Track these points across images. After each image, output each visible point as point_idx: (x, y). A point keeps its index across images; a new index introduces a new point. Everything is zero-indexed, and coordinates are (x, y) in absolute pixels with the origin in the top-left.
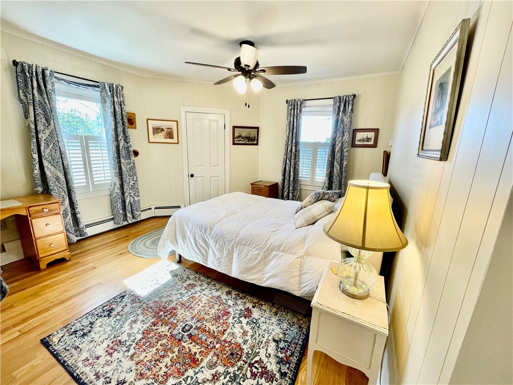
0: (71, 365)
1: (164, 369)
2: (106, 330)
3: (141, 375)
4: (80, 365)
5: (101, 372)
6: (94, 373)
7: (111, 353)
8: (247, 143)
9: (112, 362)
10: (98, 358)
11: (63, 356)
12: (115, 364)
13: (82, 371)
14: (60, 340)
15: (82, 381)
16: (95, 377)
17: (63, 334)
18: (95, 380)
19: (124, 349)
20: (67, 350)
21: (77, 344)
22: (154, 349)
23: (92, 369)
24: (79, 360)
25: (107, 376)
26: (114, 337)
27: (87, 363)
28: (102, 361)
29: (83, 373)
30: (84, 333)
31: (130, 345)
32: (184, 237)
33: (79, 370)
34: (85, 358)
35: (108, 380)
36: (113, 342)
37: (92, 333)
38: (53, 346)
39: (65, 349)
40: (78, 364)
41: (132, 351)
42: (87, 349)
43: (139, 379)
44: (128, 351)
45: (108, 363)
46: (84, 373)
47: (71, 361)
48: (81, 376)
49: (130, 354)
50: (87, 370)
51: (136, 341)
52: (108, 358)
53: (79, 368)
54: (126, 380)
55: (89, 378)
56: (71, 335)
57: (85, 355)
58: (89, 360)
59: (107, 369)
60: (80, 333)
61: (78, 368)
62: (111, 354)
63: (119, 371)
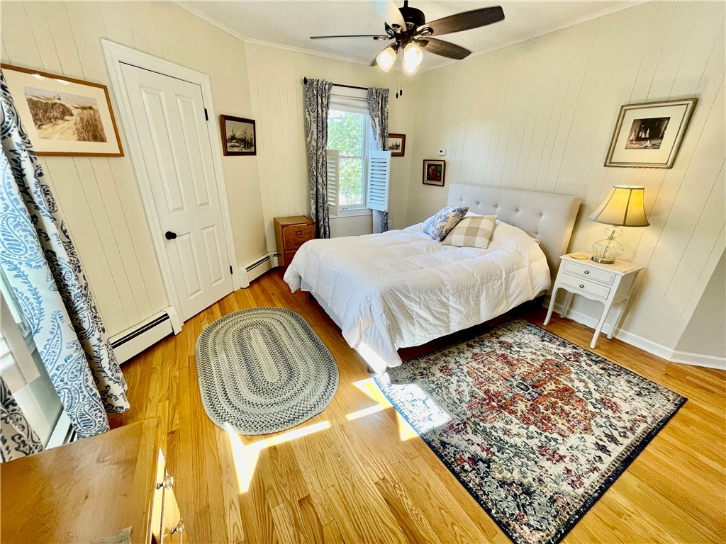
0: (582, 503)
1: (578, 411)
2: (520, 463)
3: (586, 429)
4: (580, 491)
5: (588, 466)
6: (591, 474)
7: (560, 456)
8: (244, 151)
9: (573, 456)
10: (569, 471)
11: (568, 517)
12: (575, 453)
13: (590, 488)
14: (538, 529)
15: (603, 486)
16: (595, 472)
17: (523, 526)
18: (600, 472)
19: (553, 443)
20: (557, 512)
21: (543, 500)
22: (552, 416)
23: (585, 476)
24: (573, 493)
25: (593, 460)
26: (534, 453)
27: (577, 484)
28: (572, 467)
29: (592, 486)
30: (523, 493)
31: (546, 437)
32: (410, 317)
33: (589, 492)
34: (570, 486)
35: (597, 459)
36: (543, 455)
37: (525, 481)
38: (549, 537)
39: (555, 517)
40: (580, 494)
41: (555, 435)
42: (556, 485)
43: (592, 431)
44: (555, 440)
45: (574, 459)
46: (593, 484)
47: (575, 505)
48: (597, 488)
49: (560, 438)
50: (587, 482)
51: (539, 432)
52: (567, 460)
53: (586, 491)
54: (594, 442)
55: (598, 479)
56: (525, 512)
57: (565, 487)
58: (573, 481)
59: (582, 460)
60: (523, 499)
61: (586, 493)
62: (562, 458)
63: (585, 448)
